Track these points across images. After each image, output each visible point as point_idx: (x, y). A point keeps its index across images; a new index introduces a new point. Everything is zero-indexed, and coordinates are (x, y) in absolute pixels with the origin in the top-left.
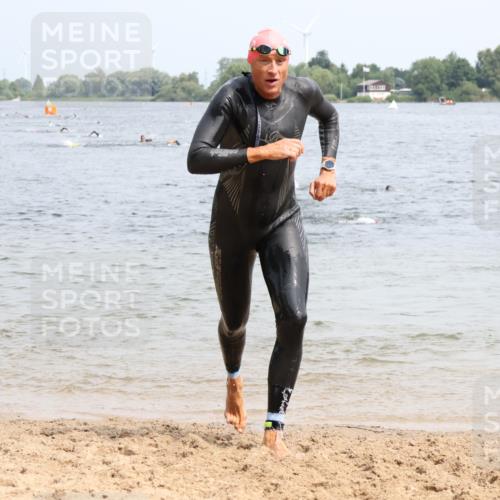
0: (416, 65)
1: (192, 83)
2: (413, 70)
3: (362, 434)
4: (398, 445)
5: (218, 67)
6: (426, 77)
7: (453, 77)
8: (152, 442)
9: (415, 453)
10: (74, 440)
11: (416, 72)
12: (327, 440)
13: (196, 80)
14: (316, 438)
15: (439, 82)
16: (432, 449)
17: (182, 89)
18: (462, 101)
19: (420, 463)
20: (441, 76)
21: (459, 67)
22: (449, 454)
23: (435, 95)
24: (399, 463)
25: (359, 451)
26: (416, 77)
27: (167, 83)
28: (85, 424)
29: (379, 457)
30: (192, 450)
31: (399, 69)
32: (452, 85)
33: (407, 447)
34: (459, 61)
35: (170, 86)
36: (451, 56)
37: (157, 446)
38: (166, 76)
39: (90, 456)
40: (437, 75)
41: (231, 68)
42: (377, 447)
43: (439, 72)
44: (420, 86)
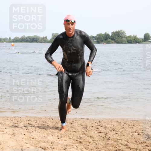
0: (97, 35)
1: (46, 39)
2: (97, 36)
3: (84, 120)
4: (92, 122)
5: (52, 35)
6: (100, 38)
7: (106, 38)
8: (36, 122)
9: (96, 124)
10: (18, 121)
11: (97, 37)
12: (76, 121)
13: (47, 38)
14: (74, 121)
15: (103, 39)
16: (100, 123)
17: (44, 40)
18: (108, 43)
19: (97, 127)
20: (103, 38)
21: (107, 36)
22: (104, 125)
23: (102, 42)
24: (93, 127)
25: (84, 124)
26: (97, 38)
27: (40, 39)
28: (20, 118)
29: (88, 125)
30: (45, 124)
31: (94, 36)
32: (106, 40)
33: (95, 123)
34: (107, 34)
35: (41, 40)
36: (105, 33)
37: (37, 123)
38: (40, 37)
39: (21, 125)
40: (102, 37)
41: (55, 35)
42: (88, 123)
43: (103, 36)
44: (98, 40)
